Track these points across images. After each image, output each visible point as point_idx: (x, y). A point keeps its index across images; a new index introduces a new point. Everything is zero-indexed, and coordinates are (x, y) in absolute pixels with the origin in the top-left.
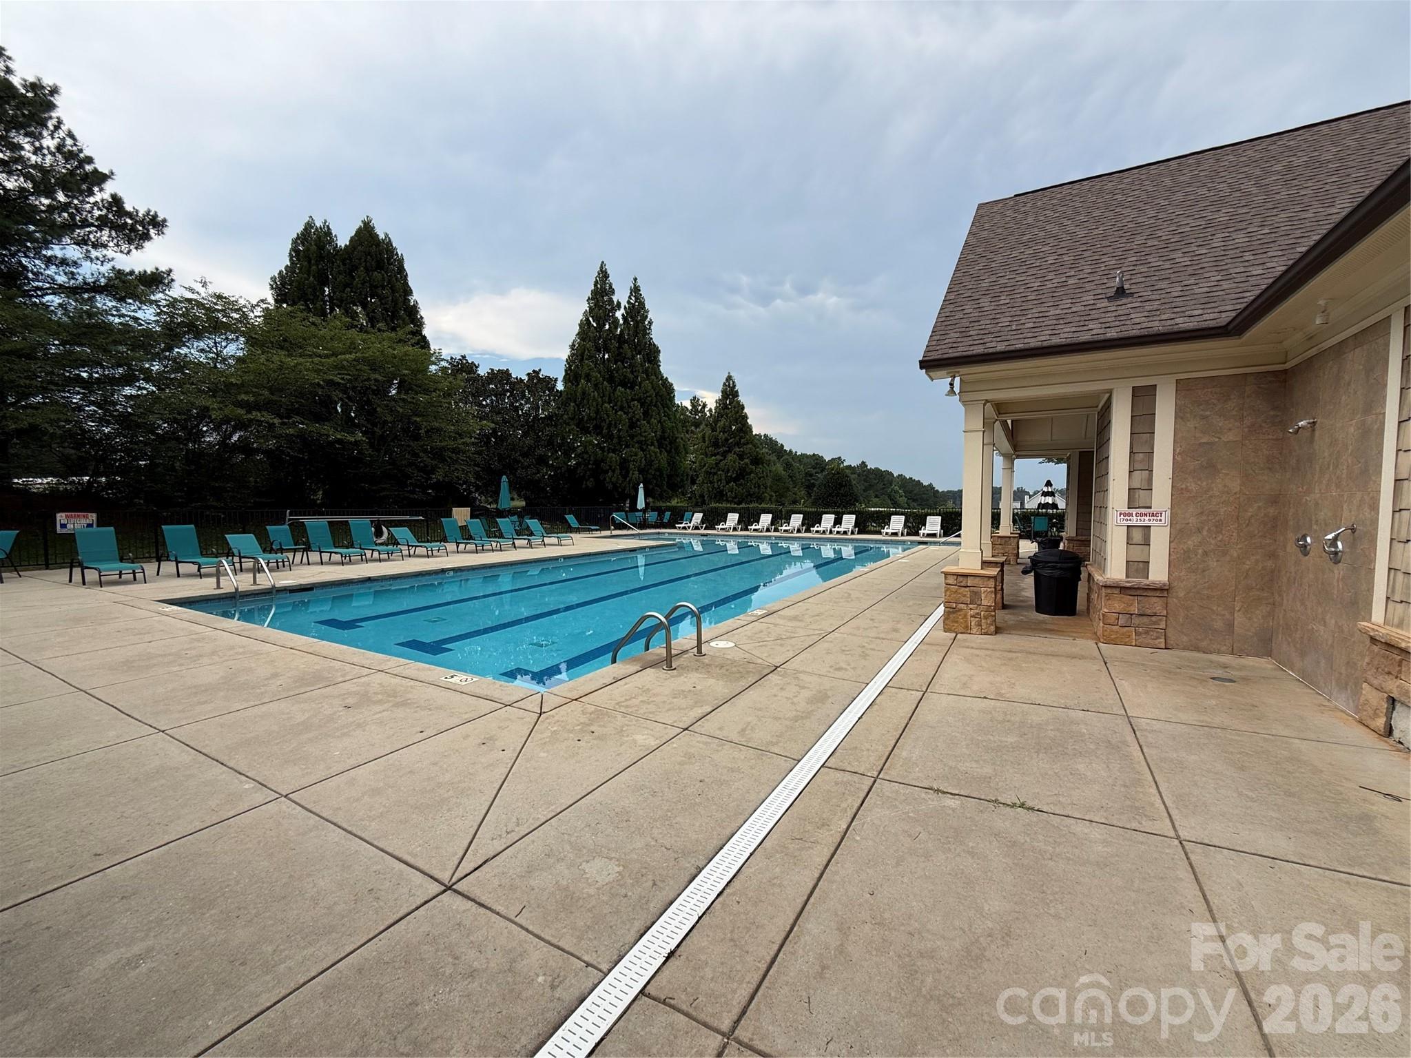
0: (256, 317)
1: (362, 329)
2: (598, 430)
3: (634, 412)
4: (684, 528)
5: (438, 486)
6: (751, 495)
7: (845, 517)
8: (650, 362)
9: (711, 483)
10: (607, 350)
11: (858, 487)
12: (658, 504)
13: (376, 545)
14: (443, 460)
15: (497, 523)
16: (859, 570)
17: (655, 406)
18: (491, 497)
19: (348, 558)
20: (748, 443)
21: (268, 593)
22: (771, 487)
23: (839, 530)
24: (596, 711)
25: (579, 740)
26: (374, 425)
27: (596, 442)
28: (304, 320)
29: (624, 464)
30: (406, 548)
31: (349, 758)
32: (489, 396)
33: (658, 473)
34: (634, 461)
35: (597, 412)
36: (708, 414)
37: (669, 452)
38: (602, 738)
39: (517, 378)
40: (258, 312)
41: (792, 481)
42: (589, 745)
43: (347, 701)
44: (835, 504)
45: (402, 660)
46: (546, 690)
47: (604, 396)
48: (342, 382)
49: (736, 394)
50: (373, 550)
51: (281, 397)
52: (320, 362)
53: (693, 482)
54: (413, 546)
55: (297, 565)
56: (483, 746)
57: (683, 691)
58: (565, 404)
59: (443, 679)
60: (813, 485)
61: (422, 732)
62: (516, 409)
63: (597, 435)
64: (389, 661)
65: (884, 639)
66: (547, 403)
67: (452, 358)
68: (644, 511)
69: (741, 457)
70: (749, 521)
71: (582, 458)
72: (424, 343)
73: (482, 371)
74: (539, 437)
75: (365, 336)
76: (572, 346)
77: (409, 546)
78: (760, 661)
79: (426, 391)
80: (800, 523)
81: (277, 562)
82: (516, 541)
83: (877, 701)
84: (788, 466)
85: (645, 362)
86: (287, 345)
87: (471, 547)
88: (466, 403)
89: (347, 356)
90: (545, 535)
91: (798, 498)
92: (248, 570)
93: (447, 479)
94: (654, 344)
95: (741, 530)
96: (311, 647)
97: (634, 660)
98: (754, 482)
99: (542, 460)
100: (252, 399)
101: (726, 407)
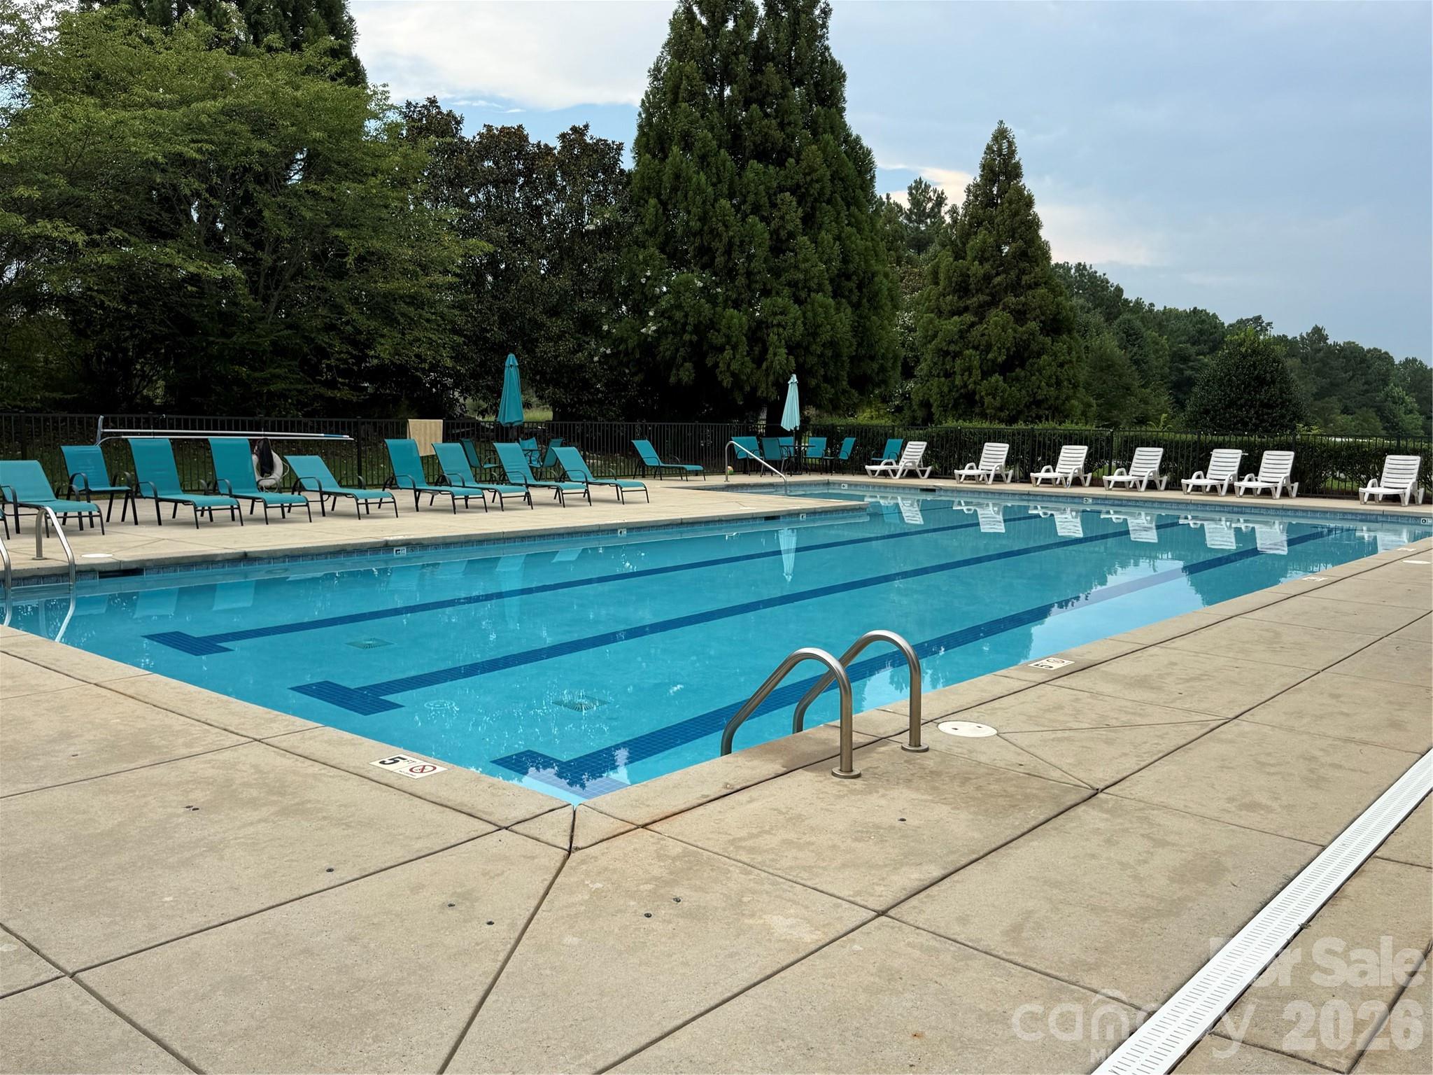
0: (44, 30)
1: (236, 49)
2: (705, 257)
3: (782, 218)
4: (884, 474)
5: (380, 374)
6: (1038, 404)
7: (1269, 457)
8: (822, 102)
9: (948, 375)
10: (728, 77)
11: (1303, 388)
12: (829, 420)
13: (261, 489)
14: (391, 320)
15: (495, 451)
16: (1295, 581)
17: (829, 202)
18: (485, 399)
19: (206, 513)
20: (1037, 285)
21: (62, 575)
22: (1088, 386)
23: (1252, 485)
24: (686, 854)
25: (648, 916)
26: (259, 245)
27: (700, 284)
28: (130, 33)
29: (757, 334)
30: (317, 497)
31: (191, 911)
32: (482, 185)
33: (829, 353)
34: (779, 325)
35: (703, 219)
36: (948, 219)
37: (856, 306)
38: (698, 915)
39: (538, 145)
40: (48, 20)
41: (1141, 371)
42: (671, 926)
43: (192, 796)
44: (1245, 424)
45: (300, 722)
46: (583, 800)
47: (720, 181)
48: (198, 157)
49: (1013, 172)
50: (254, 499)
51: (89, 190)
52: (160, 118)
53: (908, 373)
54: (329, 494)
55: (116, 524)
56: (450, 911)
57: (878, 827)
58: (637, 202)
59: (377, 763)
60: (1190, 382)
61: (330, 870)
62: (536, 213)
63: (703, 268)
64: (273, 721)
65: (1366, 743)
66: (600, 199)
67: (409, 104)
68: (798, 434)
69: (1020, 315)
70: (1033, 461)
71: (670, 318)
72: (354, 74)
73: (470, 131)
74: (581, 272)
75: (240, 61)
76: (655, 73)
77: (322, 493)
78: (1056, 774)
79: (359, 175)
80: (1156, 467)
81: (80, 517)
82: (533, 492)
83: (1350, 889)
84: (1130, 337)
85: (810, 102)
86: (101, 85)
87: (443, 500)
88: (437, 200)
89: (209, 104)
90: (591, 479)
91: (1152, 412)
92: (29, 531)
93: (396, 359)
94: (833, 62)
95: (1014, 480)
96: (133, 683)
97: (769, 750)
98: (1047, 373)
99: (588, 324)
100: (37, 195)
101: (990, 202)
